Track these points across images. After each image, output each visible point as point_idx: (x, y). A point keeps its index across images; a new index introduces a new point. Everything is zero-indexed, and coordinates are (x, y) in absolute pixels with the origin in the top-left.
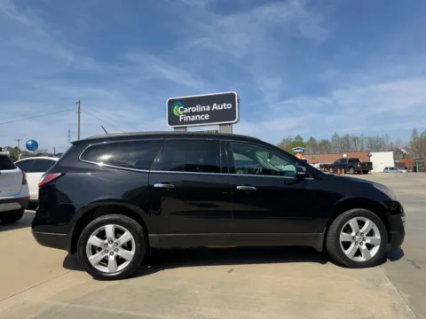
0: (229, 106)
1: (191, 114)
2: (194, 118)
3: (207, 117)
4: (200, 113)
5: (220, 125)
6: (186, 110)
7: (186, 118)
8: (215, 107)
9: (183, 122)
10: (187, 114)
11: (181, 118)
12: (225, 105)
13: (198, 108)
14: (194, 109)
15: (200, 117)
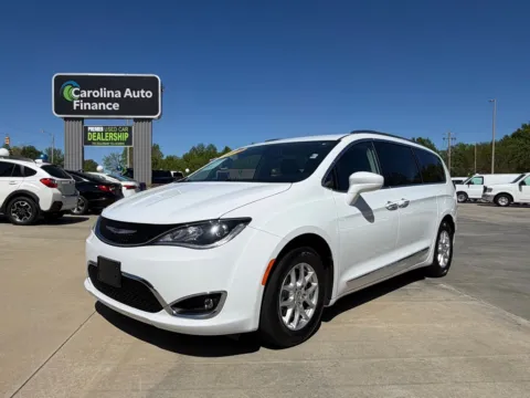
0: (149, 94)
1: (91, 100)
2: (95, 106)
3: (116, 106)
4: (106, 100)
5: (136, 120)
6: (84, 94)
7: (84, 106)
8: (128, 93)
9: (79, 111)
10: (85, 100)
11: (75, 105)
12: (142, 92)
13: (103, 93)
14: (96, 94)
15: (106, 106)
